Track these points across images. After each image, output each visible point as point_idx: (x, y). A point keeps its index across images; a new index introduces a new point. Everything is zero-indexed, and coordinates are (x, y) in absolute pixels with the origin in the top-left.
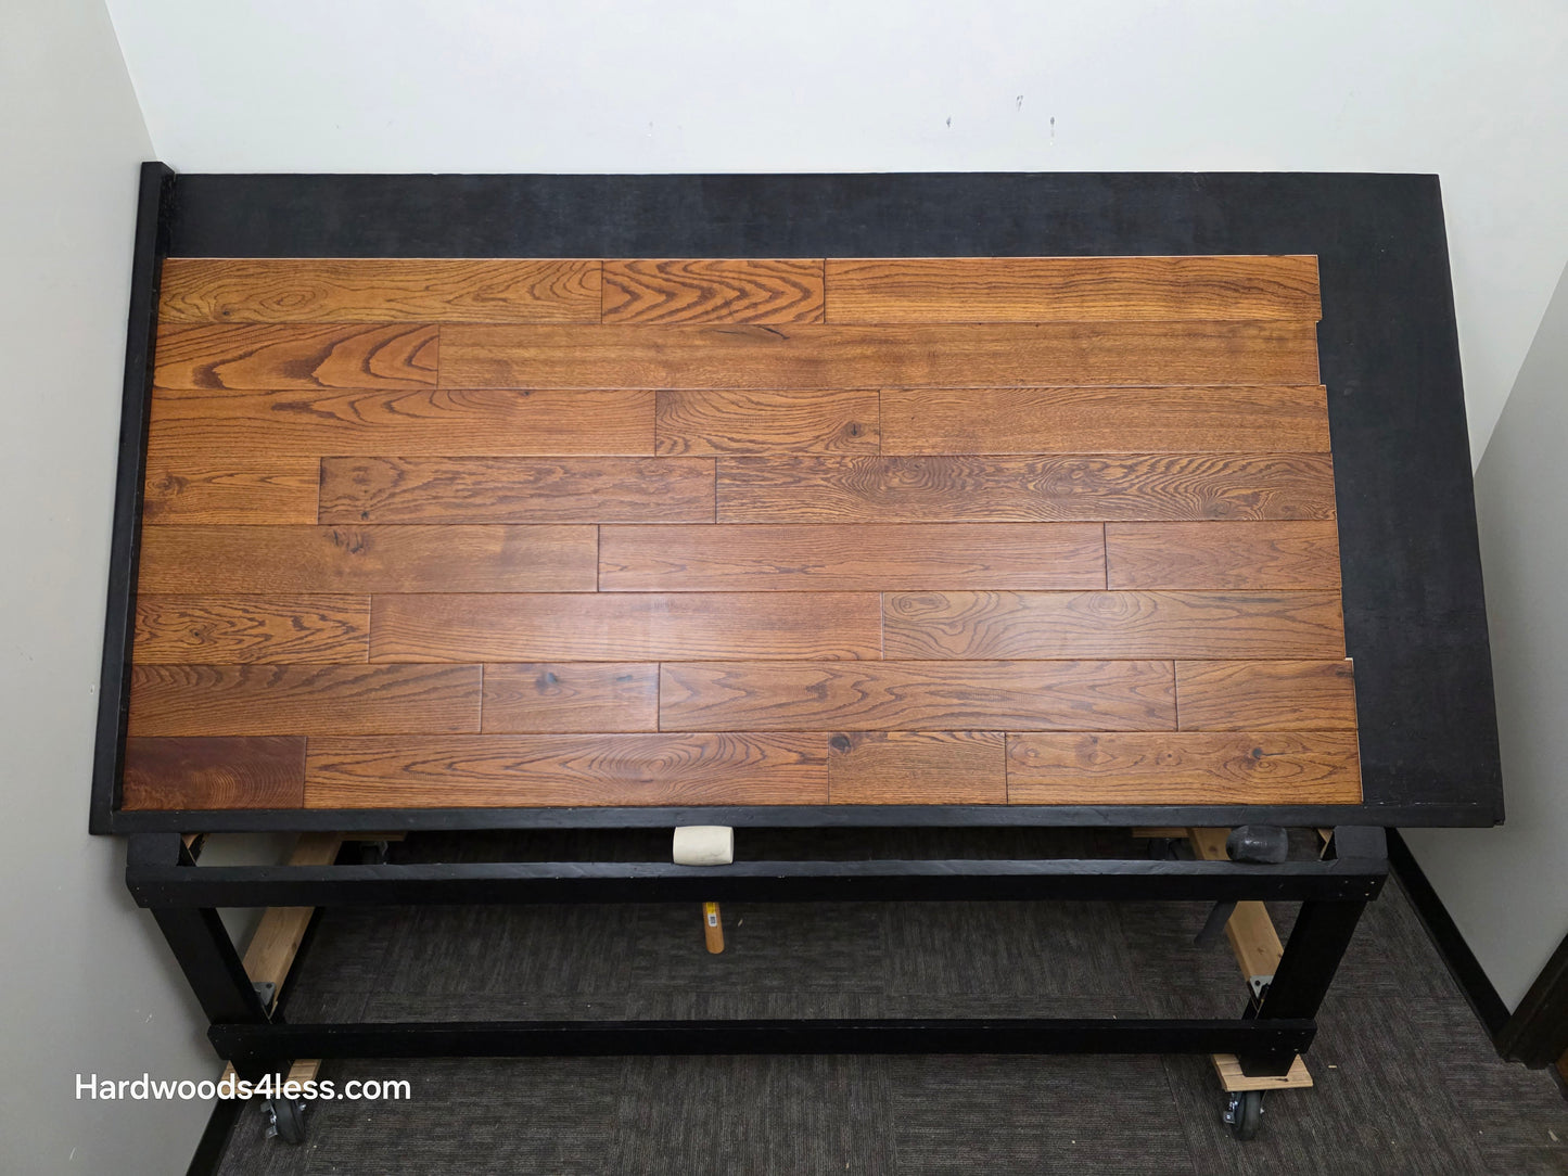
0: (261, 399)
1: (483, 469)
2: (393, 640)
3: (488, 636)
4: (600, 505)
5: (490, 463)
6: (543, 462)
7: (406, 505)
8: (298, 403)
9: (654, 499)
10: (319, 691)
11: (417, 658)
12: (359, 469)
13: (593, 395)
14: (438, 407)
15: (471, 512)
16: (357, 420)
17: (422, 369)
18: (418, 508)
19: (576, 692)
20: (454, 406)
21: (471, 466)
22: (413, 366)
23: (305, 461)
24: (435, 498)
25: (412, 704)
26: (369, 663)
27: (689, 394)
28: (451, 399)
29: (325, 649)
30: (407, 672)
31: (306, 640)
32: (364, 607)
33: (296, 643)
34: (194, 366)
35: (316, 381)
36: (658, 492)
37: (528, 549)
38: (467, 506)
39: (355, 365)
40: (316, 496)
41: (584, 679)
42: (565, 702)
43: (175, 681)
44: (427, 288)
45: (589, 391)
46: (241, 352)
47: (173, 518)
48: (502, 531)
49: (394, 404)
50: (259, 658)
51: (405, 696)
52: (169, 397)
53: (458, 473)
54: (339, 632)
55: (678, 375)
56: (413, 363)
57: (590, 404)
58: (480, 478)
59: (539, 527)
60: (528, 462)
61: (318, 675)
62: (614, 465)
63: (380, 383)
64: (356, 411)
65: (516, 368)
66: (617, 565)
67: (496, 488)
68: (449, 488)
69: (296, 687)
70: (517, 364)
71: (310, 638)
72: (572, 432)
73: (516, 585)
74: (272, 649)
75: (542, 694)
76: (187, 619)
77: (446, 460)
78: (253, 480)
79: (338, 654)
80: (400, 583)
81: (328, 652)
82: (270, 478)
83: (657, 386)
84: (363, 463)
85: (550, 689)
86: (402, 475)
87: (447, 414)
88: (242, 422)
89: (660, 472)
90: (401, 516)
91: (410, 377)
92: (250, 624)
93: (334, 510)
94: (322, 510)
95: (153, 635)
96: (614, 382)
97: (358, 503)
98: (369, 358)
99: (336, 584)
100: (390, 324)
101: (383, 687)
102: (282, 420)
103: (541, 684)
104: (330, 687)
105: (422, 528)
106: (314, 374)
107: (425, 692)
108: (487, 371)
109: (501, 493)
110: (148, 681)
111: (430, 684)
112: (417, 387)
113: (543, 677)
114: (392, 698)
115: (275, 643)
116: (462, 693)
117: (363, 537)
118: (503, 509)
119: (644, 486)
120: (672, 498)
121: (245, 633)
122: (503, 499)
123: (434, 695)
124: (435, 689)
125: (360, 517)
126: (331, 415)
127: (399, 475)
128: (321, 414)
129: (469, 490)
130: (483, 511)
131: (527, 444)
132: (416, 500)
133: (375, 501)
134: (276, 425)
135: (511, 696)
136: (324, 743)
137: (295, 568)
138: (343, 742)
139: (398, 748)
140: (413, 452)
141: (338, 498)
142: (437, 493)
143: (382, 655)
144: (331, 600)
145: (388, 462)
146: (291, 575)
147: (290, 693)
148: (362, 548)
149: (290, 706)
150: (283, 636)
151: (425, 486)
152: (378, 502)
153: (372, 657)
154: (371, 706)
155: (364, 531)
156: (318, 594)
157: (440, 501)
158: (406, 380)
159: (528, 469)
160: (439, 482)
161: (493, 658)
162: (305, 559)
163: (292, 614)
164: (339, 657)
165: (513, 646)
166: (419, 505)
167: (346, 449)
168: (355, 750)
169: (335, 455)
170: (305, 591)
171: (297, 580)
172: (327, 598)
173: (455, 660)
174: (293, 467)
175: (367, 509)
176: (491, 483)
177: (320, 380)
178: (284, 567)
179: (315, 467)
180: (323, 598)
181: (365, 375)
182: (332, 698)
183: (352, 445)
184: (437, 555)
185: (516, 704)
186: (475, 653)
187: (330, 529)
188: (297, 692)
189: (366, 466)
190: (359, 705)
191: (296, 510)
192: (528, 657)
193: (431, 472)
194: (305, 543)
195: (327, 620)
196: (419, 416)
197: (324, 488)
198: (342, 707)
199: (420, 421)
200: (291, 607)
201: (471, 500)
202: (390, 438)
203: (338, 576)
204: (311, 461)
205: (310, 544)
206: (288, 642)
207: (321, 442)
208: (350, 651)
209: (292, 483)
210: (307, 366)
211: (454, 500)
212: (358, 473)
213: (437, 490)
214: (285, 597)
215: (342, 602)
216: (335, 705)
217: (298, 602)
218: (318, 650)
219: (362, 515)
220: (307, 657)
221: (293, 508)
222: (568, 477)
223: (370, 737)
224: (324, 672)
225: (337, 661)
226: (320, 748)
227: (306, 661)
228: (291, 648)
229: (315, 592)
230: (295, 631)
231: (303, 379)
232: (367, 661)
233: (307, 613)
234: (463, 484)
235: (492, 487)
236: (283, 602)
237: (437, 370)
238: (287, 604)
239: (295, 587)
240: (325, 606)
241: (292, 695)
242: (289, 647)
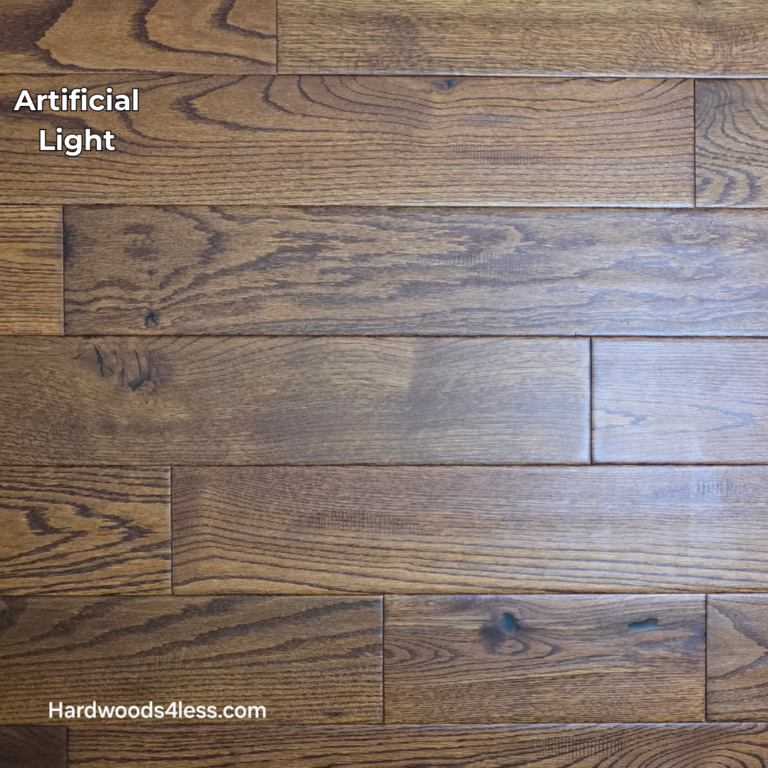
1: (369, 231)
2: (215, 552)
3: (390, 544)
4: (592, 301)
5: (384, 219)
6: (483, 218)
7: (228, 299)
8: (12, 101)
9: (692, 290)
10: (84, 646)
11: (261, 586)
12: (135, 229)
13: (573, 86)
14: (281, 108)
15: (350, 313)
16: (127, 133)
17: (249, 33)
18: (250, 305)
19: (556, 650)
20: (311, 108)
21: (347, 224)
22: (228, 27)
23: (32, 213)
24: (282, 285)
25: (255, 668)
26: (173, 594)
27: (757, 85)
28: (304, 94)
29: (91, 569)
30: (241, 614)
31: (53, 551)
32: (157, 491)
33: (36, 557)
35: (46, 56)
36: (699, 277)
37: (459, 383)
38: (343, 302)
39: (118, 23)
40: (57, 281)
41: (567, 624)
42: (538, 666)
45: (567, 80)
48: (410, 349)
49: (197, 103)
51: (242, 655)
53: (323, 237)
54: (114, 538)
55: (736, 50)
56: (229, 22)
57: (568, 105)
58: (365, 248)
59: (479, 341)
60: (455, 217)
61: (81, 617)
62: (616, 225)
63: (166, 63)
64: (124, 116)
65: (426, 32)
66: (627, 414)
67: (397, 267)
68: (307, 267)
69: (43, 637)
70: (427, 24)
71: (62, 549)
72: (535, 159)
73: (439, 450)
75: (494, 652)
77: (296, 213)
79: (117, 577)
80: (223, 447)
81: (97, 574)
83: (697, 71)
84: (144, 217)
85: (507, 643)
86: (217, 241)
87: (297, 122)
89: (705, 238)
90: (221, 320)
91: (226, 50)
93: (94, 307)
94: (70, 307)
96: (616, 64)
97: (135, 295)
98: (145, 12)
99: (104, 448)
101: (202, 639)
103: (491, 635)
104: (105, 638)
105: (259, 343)
106: (41, 44)
107: (278, 648)
108: (372, 38)
109: (406, 278)
111: (289, 632)
112: (238, 68)
113: (494, 619)
114: (219, 658)
116: (346, 650)
117: (150, 360)
118: (411, 308)
119: (673, 264)
120: (728, 289)
122: (412, 289)
123: (294, 654)
124: (297, 642)
125: (141, 321)
127: (211, 241)
129: (344, 271)
130: (373, 311)
131: (453, 182)
132: (246, 289)
133: (168, 291)
135: (436, 655)
136: (99, 738)
137: (26, 418)
138: (134, 737)
139: (235, 750)
140: (237, 197)
141: (100, 285)
142: (286, 275)
143: (195, 579)
144: (97, 478)
145: (190, 216)
146: (20, 432)
147: (33, 648)
148: (149, 380)
149: (33, 671)
150: (12, 543)
151: (263, 263)
152: (176, 292)
153: (177, 584)
154: (183, 672)
155: (152, 347)
156: (72, 466)
157: (292, 291)
158: (217, 54)
159: (456, 231)
160: (289, 254)
161: (402, 585)
162: (43, 401)
163: (27, 504)
164: (118, 583)
165: (439, 564)
166: (253, 299)
167: (107, 190)
168: (157, 752)
169: (88, 201)
170: (47, 460)
171: (31, 441)
172: (89, 474)
173: (330, 588)
174: (10, 225)
175: (156, 306)
176: (387, 258)
177: (54, 56)
178: (6, 415)
179: (54, 225)
180: (82, 473)
181: (138, 45)
182: (108, 659)
183: (117, 182)
184: (289, 393)
185: (446, 671)
186: (363, 575)
187: (86, 343)
188: (44, 647)
189: (148, 222)
190: (160, 670)
191: (20, 308)
192: (466, 584)
193: (273, 236)
194: (42, 371)
195: (90, 516)
196: (245, 127)
197: (72, 266)
198: (128, 675)
199: (251, 137)
200: (24, 489)
201: (350, 290)
202: (191, 170)
203: (107, 434)
204: (42, 214)
205: (51, 372)
206: (20, 555)
207: (60, 177)
208: (137, 572)
209: (9, 256)
210: (28, 27)
211: (318, 290)
212: (133, 236)
213: (286, 270)
214: (11, 471)
215: (117, 481)
216: (115, 670)
217: (36, 481)
218: (79, 571)
219: (147, 318)
220: (58, 584)
221: (16, 304)
222: (531, 247)
223: (183, 729)
224: (90, 612)
225: (114, 591)
226: (93, 748)
227: (57, 591)
228: (27, 566)
229: (66, 462)
230: (33, 536)
231: (21, 52)
232: (169, 591)
233: (53, 501)
234: (333, 258)
235: (389, 265)
236: (7, 481)
237: (276, 37)
238: (15, 485)
239: (29, 453)
240: (87, 490)
241: (36, 653)
242: (24, 564)
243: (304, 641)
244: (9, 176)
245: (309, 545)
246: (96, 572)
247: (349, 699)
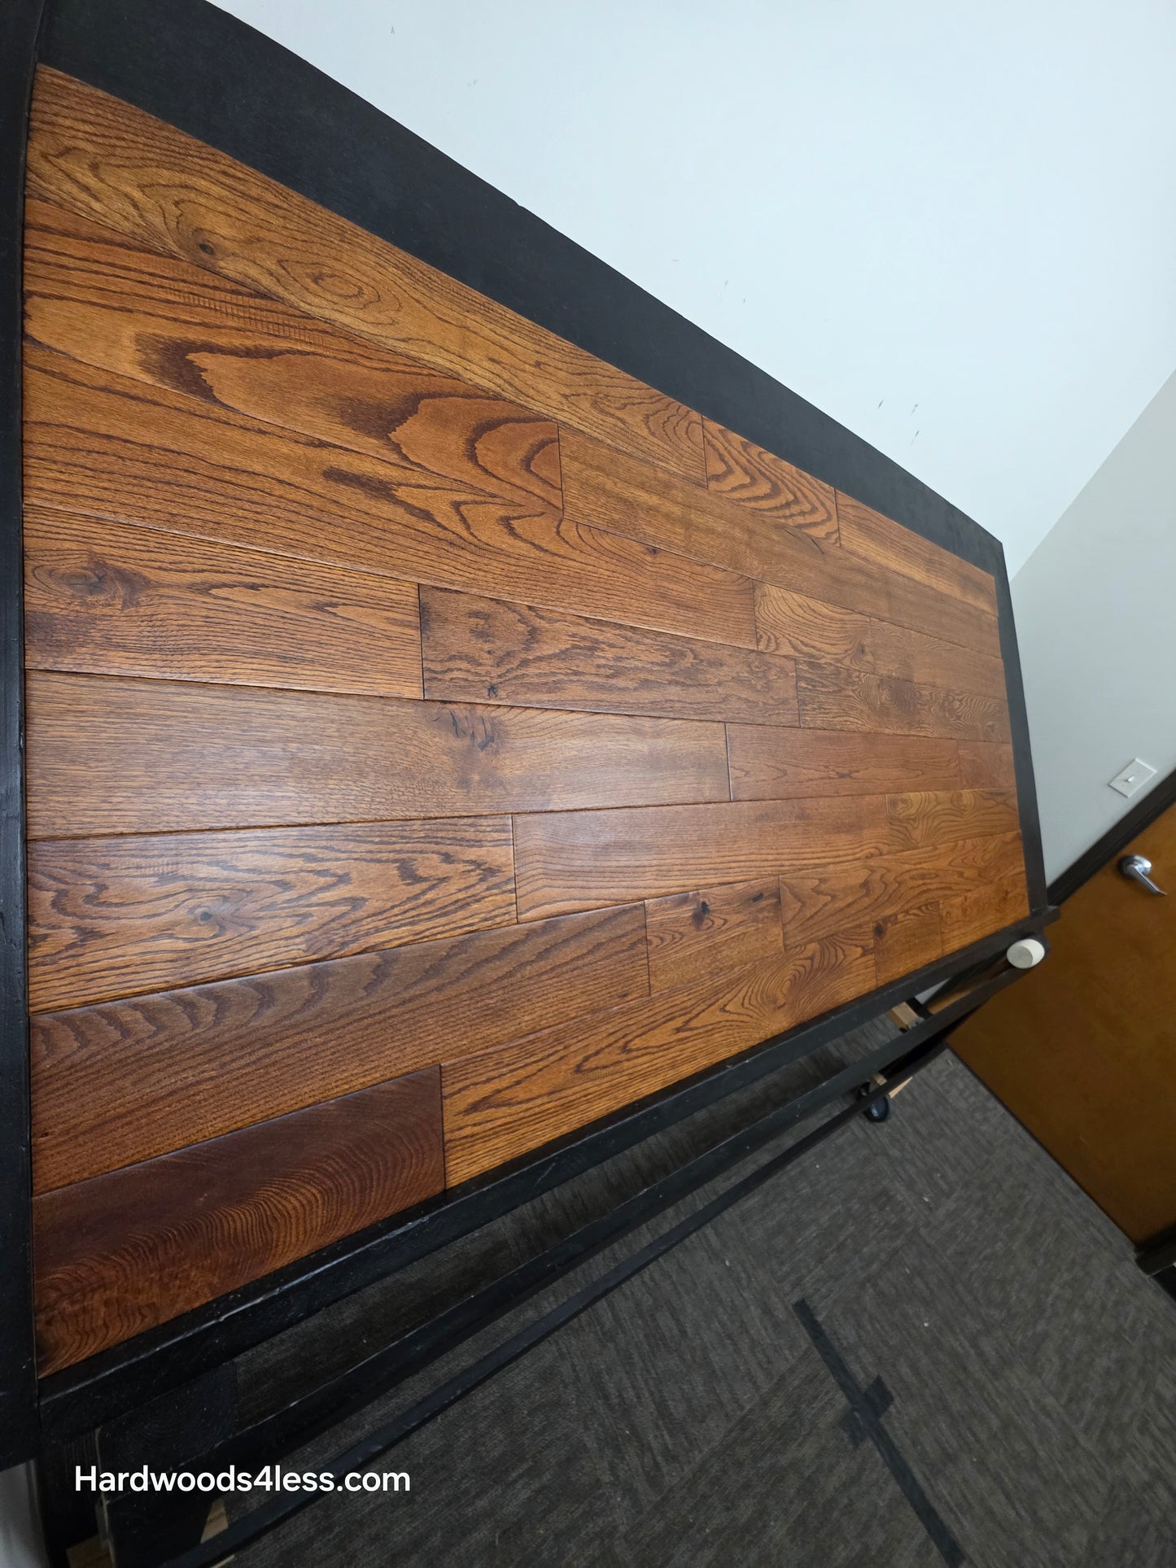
0: (300, 450)
1: (621, 641)
2: (545, 882)
3: (645, 862)
4: (724, 700)
5: (629, 634)
6: (675, 642)
7: (544, 680)
8: (370, 479)
9: (761, 698)
10: (452, 983)
11: (575, 905)
12: (476, 614)
13: (708, 569)
14: (567, 543)
15: (615, 698)
16: (465, 534)
17: (544, 481)
18: (558, 686)
19: (725, 921)
20: (584, 547)
21: (609, 635)
22: (531, 472)
23: (392, 585)
24: (576, 673)
25: (574, 972)
26: (517, 923)
28: (580, 537)
29: (455, 911)
30: (565, 927)
31: (422, 900)
32: (504, 836)
33: (407, 907)
34: (139, 329)
35: (396, 448)
36: (763, 690)
37: (672, 750)
38: (611, 689)
39: (455, 442)
40: (414, 650)
41: (728, 904)
42: (719, 934)
43: (161, 1028)
44: (538, 364)
45: (705, 565)
46: (249, 343)
47: (117, 663)
48: (647, 725)
49: (515, 523)
50: (344, 944)
51: (567, 963)
52: (73, 375)
53: (597, 641)
54: (472, 880)
56: (532, 469)
57: (707, 580)
58: (620, 652)
59: (679, 722)
60: (663, 639)
61: (448, 957)
62: (731, 655)
63: (492, 486)
64: (463, 520)
65: (642, 515)
66: (743, 770)
67: (636, 668)
68: (590, 661)
69: (415, 983)
70: (642, 509)
71: (429, 896)
72: (696, 610)
74: (368, 924)
75: (699, 930)
76: (179, 885)
77: (582, 621)
78: (300, 606)
79: (471, 916)
80: (547, 797)
81: (460, 914)
82: (335, 605)
83: (753, 575)
84: (482, 606)
85: (704, 922)
86: (534, 634)
87: (578, 555)
88: (266, 484)
89: (763, 668)
90: (540, 696)
91: (530, 488)
92: (322, 880)
93: (448, 676)
94: (427, 675)
95: (88, 935)
96: (723, 561)
97: (479, 669)
98: (474, 440)
99: (461, 801)
100: (497, 397)
101: (541, 956)
102: (345, 502)
103: (697, 918)
104: (467, 973)
106: (392, 435)
107: (588, 953)
108: (615, 509)
109: (642, 676)
110: (85, 1043)
111: (594, 939)
112: (538, 505)
113: (698, 907)
114: (552, 969)
115: (372, 911)
116: (627, 945)
117: (493, 725)
118: (646, 697)
119: (753, 682)
120: (773, 698)
121: (314, 899)
122: (645, 684)
123: (599, 955)
124: (599, 946)
125: (485, 692)
126: (427, 516)
127: (530, 633)
128: (410, 509)
129: (610, 667)
130: (627, 697)
131: (661, 616)
132: (554, 674)
133: (504, 669)
134: (333, 508)
135: (674, 938)
136: (468, 1067)
137: (393, 775)
138: (495, 1056)
139: (567, 1043)
140: (544, 602)
141: (452, 658)
142: (578, 666)
143: (533, 907)
144: (457, 828)
145: (515, 611)
146: (389, 788)
147: (406, 995)
148: (493, 741)
149: (408, 1019)
150: (384, 897)
151: (563, 655)
152: (508, 671)
153: (521, 913)
154: (528, 988)
155: (493, 714)
156: (436, 818)
157: (582, 678)
158: (526, 491)
159: (664, 648)
160: (579, 651)
161: (653, 891)
162: (409, 759)
163: (398, 856)
164: (477, 920)
165: (670, 873)
166: (559, 682)
167: (454, 578)
168: (513, 1064)
169: (438, 585)
170: (415, 814)
171: (399, 796)
172: (450, 824)
173: (616, 900)
174: (372, 593)
175: (495, 681)
176: (632, 661)
177: (404, 451)
178: (375, 772)
179: (411, 600)
180: (445, 824)
181: (470, 465)
182: (472, 990)
183: (461, 573)
184: (584, 755)
185: (678, 948)
186: (634, 888)
187: (444, 708)
188: (418, 992)
189: (486, 611)
190: (512, 991)
191: (384, 671)
192: (684, 886)
193: (569, 636)
194: (406, 731)
195: (452, 862)
196: (546, 551)
197: (428, 639)
198: (488, 1001)
199: (550, 559)
200: (394, 843)
201: (613, 681)
202: (513, 575)
203: (463, 788)
204: (401, 588)
205: (415, 732)
206: (393, 907)
207: (415, 559)
208: (491, 908)
209: (373, 622)
210: (380, 418)
211: (596, 679)
212: (476, 620)
213: (577, 662)
214: (382, 826)
215: (473, 829)
216: (479, 999)
217: (405, 834)
218: (445, 914)
219: (489, 690)
220: (428, 929)
221: (380, 667)
222: (697, 664)
223: (531, 1037)
224: (456, 950)
225: (474, 928)
226: (463, 1077)
227: (428, 937)
228: (400, 917)
229: (432, 815)
230: (404, 887)
231: (375, 438)
232: (515, 921)
233: (421, 852)
234: (604, 657)
235: (633, 666)
236: (378, 836)
237: (561, 490)
238: (386, 839)
239: (398, 808)
240: (449, 839)
241: (410, 1000)
242: (396, 915)
243: (604, 943)
244: (369, 547)
245: (602, 869)
246: (459, 913)
247: (631, 982)
